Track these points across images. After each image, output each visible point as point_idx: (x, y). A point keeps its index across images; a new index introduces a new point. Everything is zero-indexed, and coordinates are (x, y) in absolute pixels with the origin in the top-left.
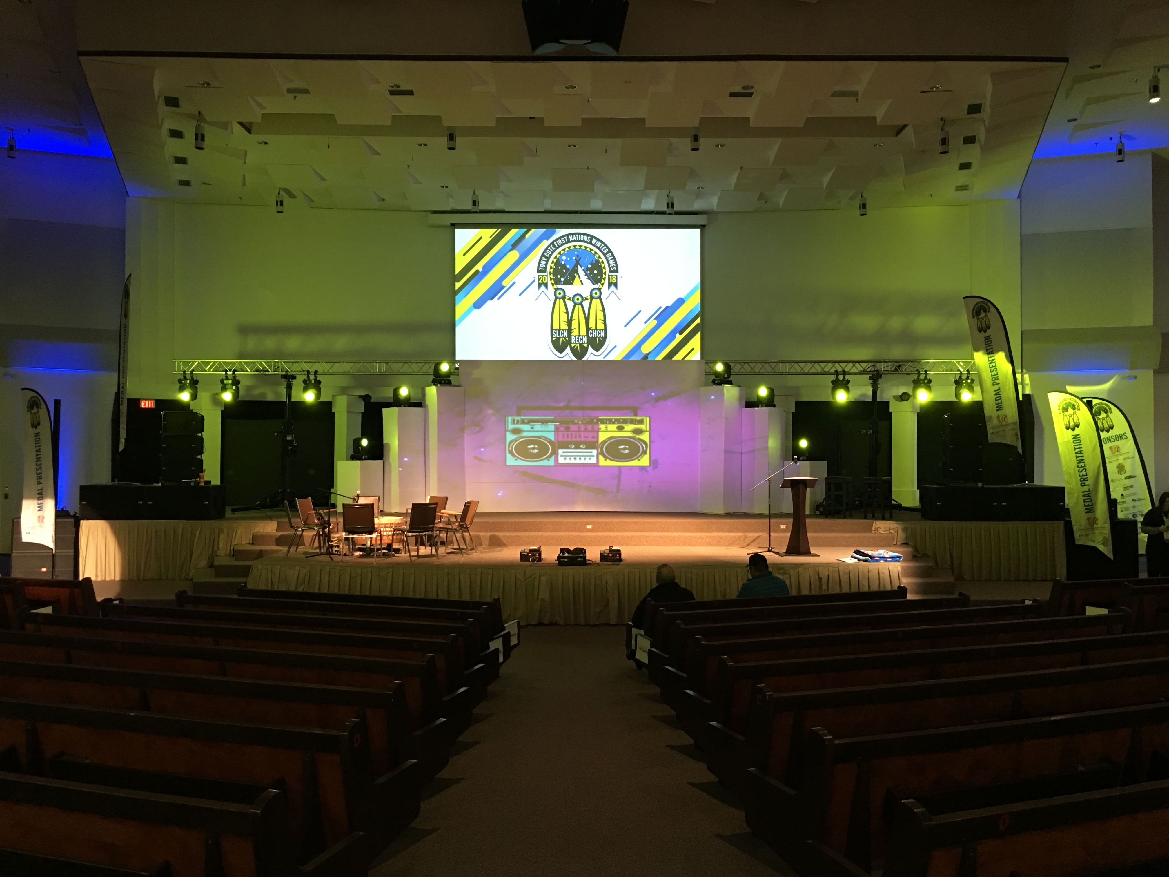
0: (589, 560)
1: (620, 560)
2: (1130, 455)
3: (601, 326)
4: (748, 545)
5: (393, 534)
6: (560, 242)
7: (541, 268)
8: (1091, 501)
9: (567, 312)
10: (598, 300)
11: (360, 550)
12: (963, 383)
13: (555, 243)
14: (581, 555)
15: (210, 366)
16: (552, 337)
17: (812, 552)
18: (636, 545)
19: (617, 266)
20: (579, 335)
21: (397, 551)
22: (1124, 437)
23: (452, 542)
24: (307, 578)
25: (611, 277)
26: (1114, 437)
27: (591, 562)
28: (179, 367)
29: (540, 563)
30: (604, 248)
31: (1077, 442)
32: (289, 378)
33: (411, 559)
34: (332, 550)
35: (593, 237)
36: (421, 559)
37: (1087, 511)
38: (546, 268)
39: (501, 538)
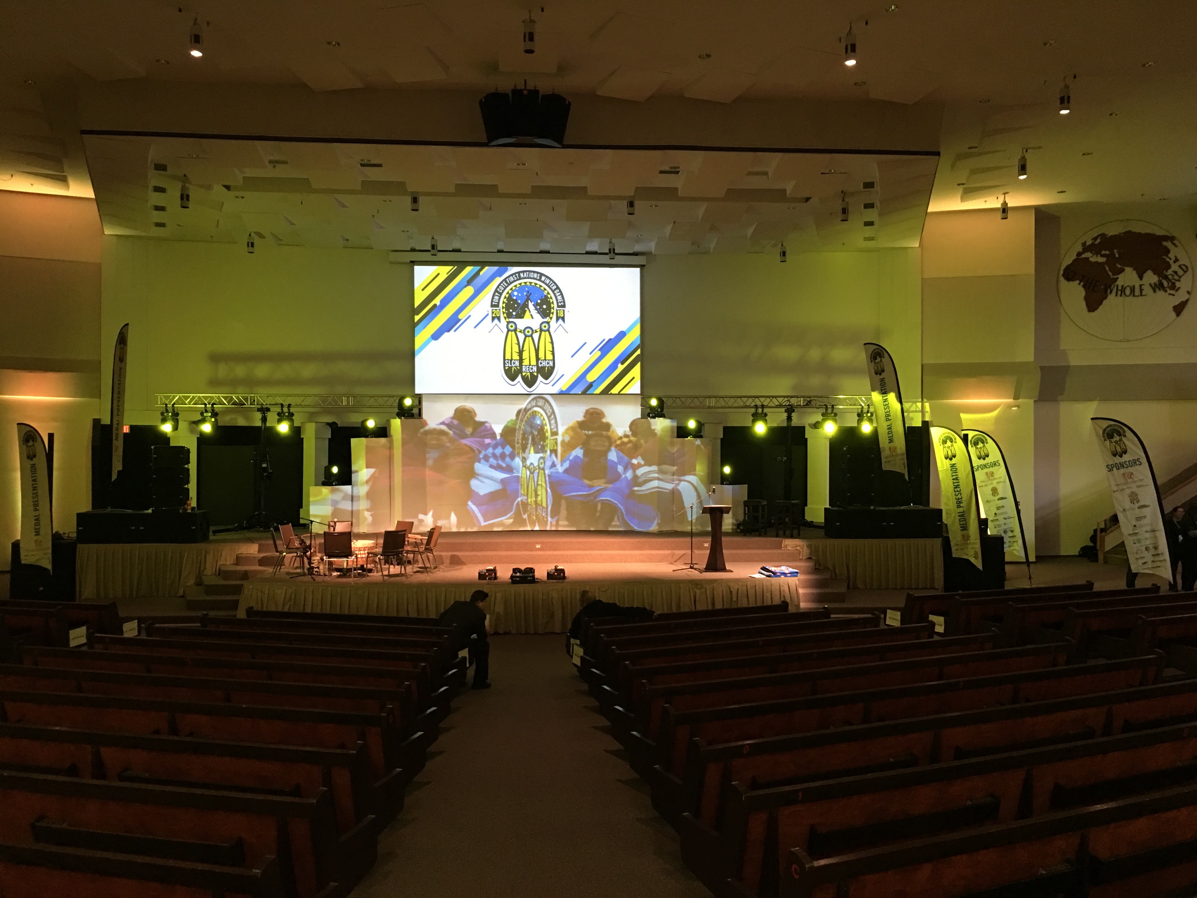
0: (537, 579)
1: (564, 578)
2: (1002, 480)
3: (549, 356)
4: (675, 562)
5: (368, 557)
6: (512, 279)
7: (495, 302)
8: (965, 520)
9: (518, 344)
10: (547, 333)
11: (337, 570)
12: (864, 417)
13: (507, 280)
14: (531, 575)
15: (189, 399)
16: (504, 367)
17: (727, 568)
18: (580, 562)
19: (564, 302)
20: (530, 365)
21: (370, 571)
22: (997, 464)
23: (417, 561)
24: (293, 596)
25: (559, 311)
26: (989, 464)
27: (539, 580)
28: (160, 400)
29: (495, 581)
30: (552, 285)
31: (954, 470)
32: (264, 410)
33: (383, 578)
34: (313, 571)
35: (542, 275)
36: (392, 579)
37: (962, 529)
38: (498, 303)
39: (460, 557)
